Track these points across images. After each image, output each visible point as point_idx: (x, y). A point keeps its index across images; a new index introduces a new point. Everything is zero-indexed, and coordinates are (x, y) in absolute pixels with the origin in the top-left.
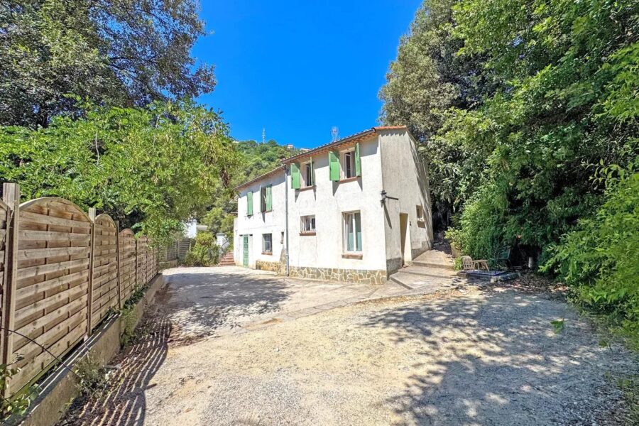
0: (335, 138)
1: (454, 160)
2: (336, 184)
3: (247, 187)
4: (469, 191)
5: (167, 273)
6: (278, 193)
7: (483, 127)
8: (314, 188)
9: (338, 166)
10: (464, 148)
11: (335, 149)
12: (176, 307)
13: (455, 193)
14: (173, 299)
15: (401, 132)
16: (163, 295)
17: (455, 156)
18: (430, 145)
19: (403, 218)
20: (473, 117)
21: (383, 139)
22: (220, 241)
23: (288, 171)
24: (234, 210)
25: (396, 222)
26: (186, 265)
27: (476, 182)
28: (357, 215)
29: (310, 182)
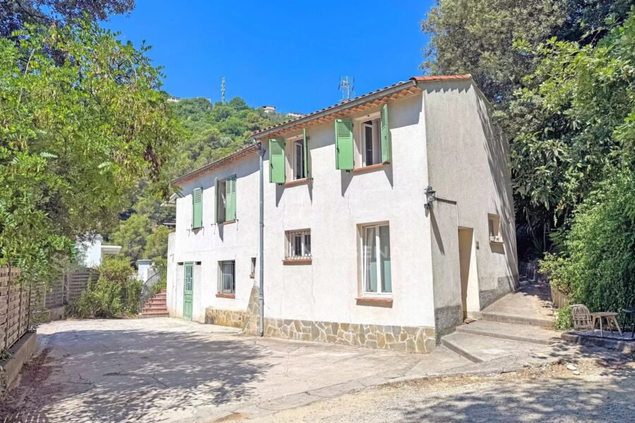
0: (347, 95)
1: (554, 135)
2: (348, 175)
3: (192, 179)
4: (584, 188)
5: (44, 329)
6: (246, 190)
7: (606, 74)
8: (310, 182)
9: (351, 146)
10: (575, 113)
11: (345, 114)
12: (59, 392)
13: (557, 192)
14: (54, 378)
15: (462, 85)
16: (35, 371)
17: (558, 127)
18: (514, 107)
19: (465, 235)
20: (589, 57)
21: (430, 99)
22: (144, 273)
23: (264, 153)
24: (169, 219)
25: (452, 243)
26: (80, 316)
27: (596, 173)
28: (384, 229)
29: (303, 173)
